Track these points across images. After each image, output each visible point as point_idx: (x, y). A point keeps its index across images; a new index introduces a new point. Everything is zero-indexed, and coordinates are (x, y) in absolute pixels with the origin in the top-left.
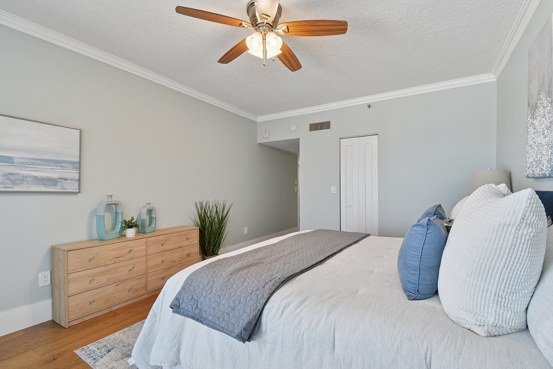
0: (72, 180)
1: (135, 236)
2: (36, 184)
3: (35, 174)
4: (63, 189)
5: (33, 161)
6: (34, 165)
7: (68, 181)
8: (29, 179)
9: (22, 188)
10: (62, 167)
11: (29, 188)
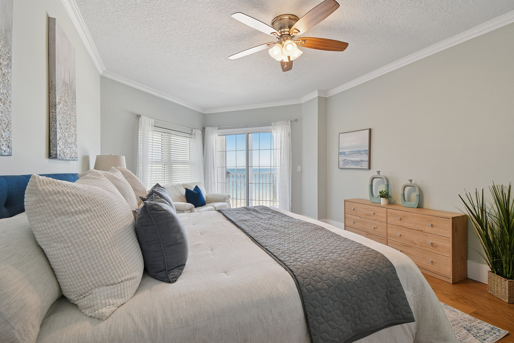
0: (365, 161)
1: (386, 204)
2: (352, 164)
3: (352, 159)
4: (361, 167)
5: (351, 153)
6: (352, 154)
7: (363, 162)
8: (350, 162)
9: (348, 166)
10: (361, 154)
11: (350, 166)
